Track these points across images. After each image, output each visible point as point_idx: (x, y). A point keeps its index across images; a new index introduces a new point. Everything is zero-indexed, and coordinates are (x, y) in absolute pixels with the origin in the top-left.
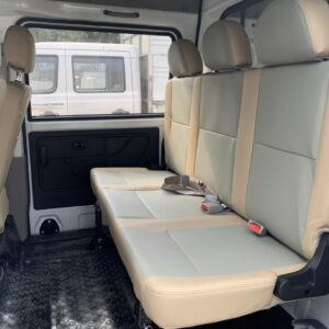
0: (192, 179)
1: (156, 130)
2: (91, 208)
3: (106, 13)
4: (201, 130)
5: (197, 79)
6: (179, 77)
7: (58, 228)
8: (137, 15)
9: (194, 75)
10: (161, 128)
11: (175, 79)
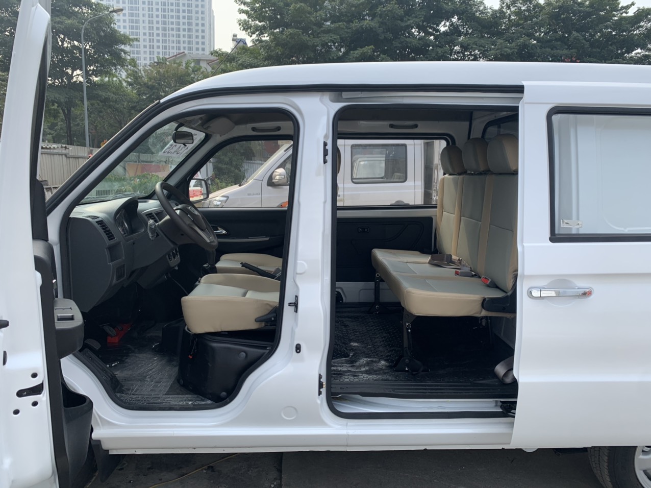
0: (454, 257)
1: (429, 220)
2: (372, 284)
3: (392, 126)
4: (462, 217)
5: (461, 177)
6: (450, 175)
7: (342, 300)
8: (416, 126)
9: (459, 174)
10: (434, 218)
11: (447, 175)
